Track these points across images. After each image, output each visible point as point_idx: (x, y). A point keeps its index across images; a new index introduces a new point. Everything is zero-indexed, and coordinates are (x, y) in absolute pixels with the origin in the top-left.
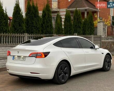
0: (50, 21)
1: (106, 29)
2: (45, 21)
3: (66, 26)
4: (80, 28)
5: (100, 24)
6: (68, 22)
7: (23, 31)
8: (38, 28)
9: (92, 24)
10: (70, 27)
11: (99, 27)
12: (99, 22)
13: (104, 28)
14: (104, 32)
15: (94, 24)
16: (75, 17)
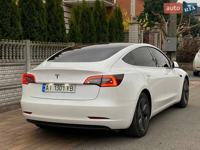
0: (61, 18)
1: (142, 36)
2: (52, 17)
3: (83, 28)
4: (105, 33)
5: (133, 26)
6: (86, 21)
7: (19, 35)
8: (43, 30)
9: (121, 27)
10: (90, 31)
11: (132, 31)
12: (132, 24)
13: (139, 33)
14: (139, 40)
15: (123, 27)
16: (96, 14)
